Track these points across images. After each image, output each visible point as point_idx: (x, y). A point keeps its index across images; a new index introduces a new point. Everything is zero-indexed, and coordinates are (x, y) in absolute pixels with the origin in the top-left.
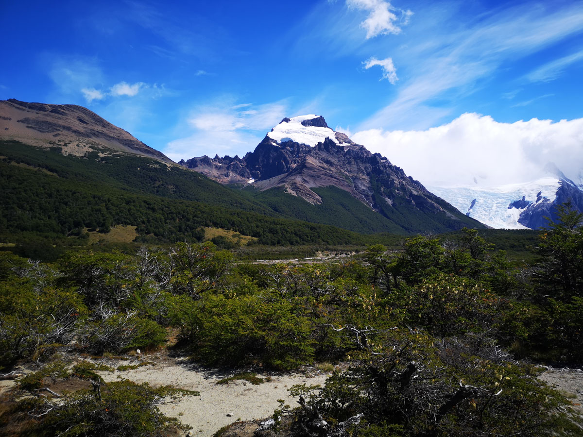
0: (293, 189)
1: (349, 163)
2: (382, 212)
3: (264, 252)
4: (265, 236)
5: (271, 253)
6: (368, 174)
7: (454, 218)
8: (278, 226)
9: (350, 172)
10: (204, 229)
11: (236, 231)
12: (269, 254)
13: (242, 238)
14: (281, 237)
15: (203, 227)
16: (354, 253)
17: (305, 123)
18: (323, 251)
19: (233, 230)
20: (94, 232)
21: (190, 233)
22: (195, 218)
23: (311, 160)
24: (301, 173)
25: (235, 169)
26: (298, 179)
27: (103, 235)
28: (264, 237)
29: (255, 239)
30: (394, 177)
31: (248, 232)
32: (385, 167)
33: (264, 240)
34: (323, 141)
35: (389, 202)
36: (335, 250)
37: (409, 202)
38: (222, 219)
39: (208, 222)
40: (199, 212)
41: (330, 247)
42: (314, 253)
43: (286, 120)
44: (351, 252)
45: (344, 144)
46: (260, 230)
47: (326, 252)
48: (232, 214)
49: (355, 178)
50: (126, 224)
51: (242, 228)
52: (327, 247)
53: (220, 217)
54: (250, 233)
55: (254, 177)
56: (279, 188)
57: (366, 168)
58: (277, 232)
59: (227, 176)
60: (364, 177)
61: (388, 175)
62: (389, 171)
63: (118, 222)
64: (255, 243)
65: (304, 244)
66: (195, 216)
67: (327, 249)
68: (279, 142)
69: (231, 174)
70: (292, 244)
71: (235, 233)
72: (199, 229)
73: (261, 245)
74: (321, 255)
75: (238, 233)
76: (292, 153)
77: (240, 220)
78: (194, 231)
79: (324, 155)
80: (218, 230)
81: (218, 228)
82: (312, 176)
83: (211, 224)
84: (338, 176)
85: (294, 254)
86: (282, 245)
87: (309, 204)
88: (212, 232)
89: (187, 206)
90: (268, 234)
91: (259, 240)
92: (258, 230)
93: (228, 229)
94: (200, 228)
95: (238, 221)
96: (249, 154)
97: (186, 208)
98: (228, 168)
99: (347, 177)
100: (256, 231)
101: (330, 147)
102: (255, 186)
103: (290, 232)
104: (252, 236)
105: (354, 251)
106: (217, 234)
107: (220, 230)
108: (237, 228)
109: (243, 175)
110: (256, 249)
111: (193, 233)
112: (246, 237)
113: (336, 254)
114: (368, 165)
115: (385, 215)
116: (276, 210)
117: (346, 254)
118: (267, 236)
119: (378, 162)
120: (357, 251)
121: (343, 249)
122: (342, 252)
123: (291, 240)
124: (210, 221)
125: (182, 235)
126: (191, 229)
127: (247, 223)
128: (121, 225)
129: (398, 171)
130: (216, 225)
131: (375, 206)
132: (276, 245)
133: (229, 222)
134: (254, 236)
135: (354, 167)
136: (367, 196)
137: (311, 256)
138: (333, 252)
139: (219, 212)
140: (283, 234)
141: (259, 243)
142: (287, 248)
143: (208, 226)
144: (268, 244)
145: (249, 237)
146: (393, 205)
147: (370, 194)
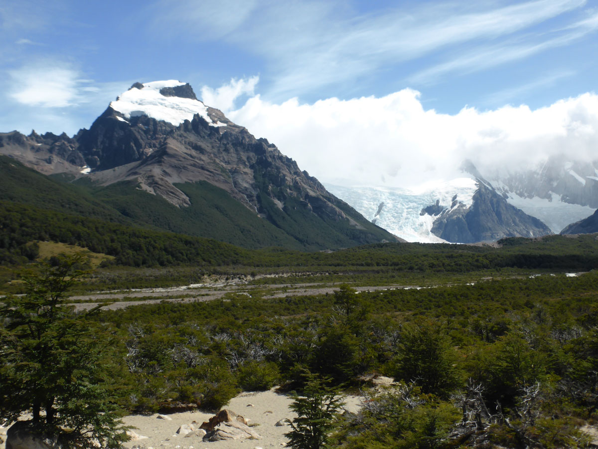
0: (150, 185)
1: (227, 150)
2: (270, 218)
3: (135, 278)
4: (125, 253)
5: (144, 278)
6: (252, 167)
7: (359, 227)
8: (142, 240)
9: (228, 163)
10: (38, 244)
11: (83, 247)
12: (142, 279)
13: (93, 257)
14: (148, 256)
15: (36, 241)
16: (249, 278)
17: (165, 92)
18: (209, 275)
19: (79, 245)
21: (18, 250)
22: (24, 228)
23: (174, 145)
24: (159, 162)
25: (62, 152)
26: (157, 171)
28: (124, 256)
29: (112, 258)
30: (285, 171)
31: (100, 247)
32: (273, 157)
33: (123, 258)
34: (191, 119)
35: (280, 205)
36: (225, 274)
37: (305, 205)
38: (63, 230)
39: (43, 234)
40: (28, 220)
41: (218, 269)
42: (200, 278)
43: (139, 86)
44: (246, 276)
45: (219, 124)
46: (116, 245)
47: (214, 277)
48: (75, 223)
49: (234, 172)
51: (91, 242)
52: (214, 270)
53: (60, 227)
54: (103, 249)
55: (90, 164)
56: (129, 182)
57: (248, 158)
58: (140, 248)
59: (49, 161)
60: (248, 170)
61: (278, 168)
62: (278, 163)
64: (112, 264)
65: (178, 265)
66: (22, 225)
67: (215, 272)
68: (128, 116)
69: (56, 159)
70: (162, 264)
71: (82, 249)
72: (29, 244)
73: (121, 266)
74: (208, 282)
75: (86, 249)
76: (146, 132)
77: (88, 231)
78: (23, 246)
79: (192, 138)
80: (57, 245)
81: (56, 242)
82: (175, 167)
83: (48, 236)
84: (211, 168)
85: (174, 280)
86: (149, 267)
87: (172, 207)
88: (48, 249)
89: (9, 211)
90: (130, 252)
91: (118, 260)
92: (115, 245)
93: (72, 244)
94: (32, 243)
95: (85, 233)
96: (83, 132)
97: (7, 213)
98: (51, 151)
99: (223, 170)
100: (112, 246)
101: (201, 127)
102: (93, 177)
103: (159, 247)
104: (107, 254)
105: (249, 274)
106: (56, 252)
107: (60, 245)
108: (85, 243)
109: (73, 162)
110: (122, 272)
111: (21, 249)
112: (98, 255)
113: (227, 279)
114: (252, 154)
115: (274, 223)
116: (125, 213)
117: (240, 278)
118: (128, 254)
119: (264, 152)
120: (253, 275)
121: (235, 271)
122: (234, 276)
123: (161, 259)
124: (46, 232)
125: (7, 253)
126: (19, 243)
127: (98, 235)
129: (290, 164)
130: (55, 238)
131: (261, 210)
132: (141, 266)
133: (73, 234)
134: (109, 253)
135: (233, 156)
136: (250, 196)
137: (196, 282)
138: (223, 276)
139: (55, 219)
140: (149, 251)
141: (117, 264)
142: (163, 271)
143: (43, 240)
144: (130, 265)
145: (103, 255)
146: (285, 209)
147: (254, 193)
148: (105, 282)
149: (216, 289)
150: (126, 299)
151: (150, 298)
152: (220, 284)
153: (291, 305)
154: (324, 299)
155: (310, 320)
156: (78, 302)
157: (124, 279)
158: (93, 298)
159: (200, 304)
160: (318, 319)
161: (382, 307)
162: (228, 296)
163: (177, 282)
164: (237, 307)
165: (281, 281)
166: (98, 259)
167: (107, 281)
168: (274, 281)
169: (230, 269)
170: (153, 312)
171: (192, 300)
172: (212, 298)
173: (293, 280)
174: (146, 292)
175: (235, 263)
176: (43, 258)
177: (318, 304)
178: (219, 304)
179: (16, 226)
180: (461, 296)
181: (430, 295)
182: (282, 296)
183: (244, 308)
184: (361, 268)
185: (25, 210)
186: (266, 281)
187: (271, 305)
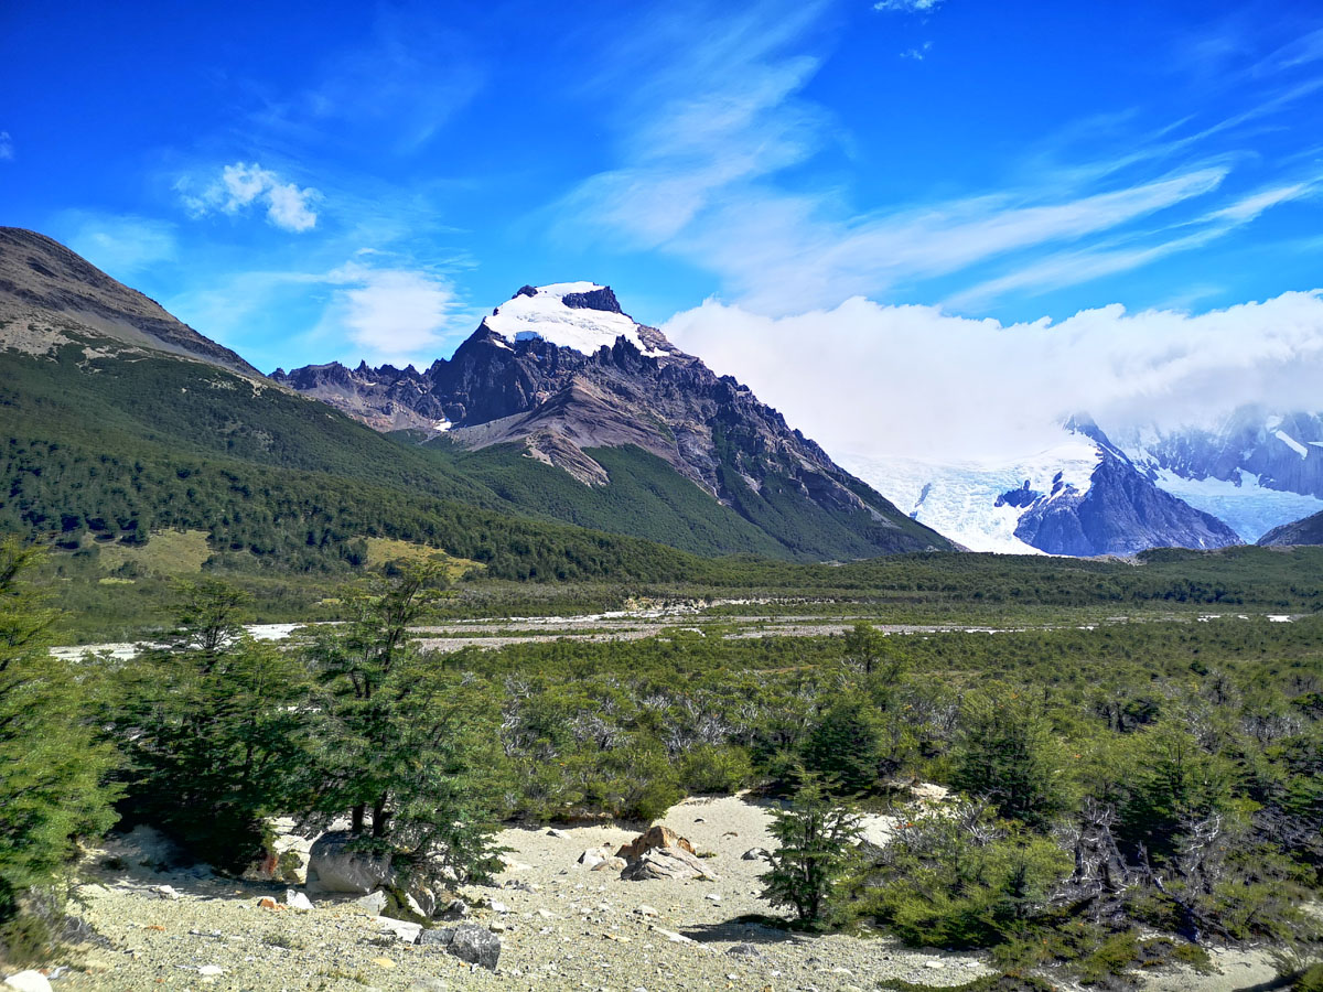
0: (544, 450)
1: (669, 395)
2: (738, 506)
3: (518, 599)
4: (502, 559)
5: (531, 600)
6: (709, 423)
7: (887, 524)
8: (530, 538)
9: (671, 416)
10: (366, 541)
11: (437, 547)
12: (529, 602)
13: (452, 564)
14: (538, 563)
15: (363, 536)
16: (702, 603)
17: (570, 301)
18: (637, 598)
19: (431, 544)
20: (110, 544)
21: (335, 550)
22: (344, 516)
23: (584, 386)
24: (561, 414)
25: (407, 397)
26: (556, 427)
27: (131, 550)
28: (501, 563)
29: (481, 566)
30: (764, 430)
31: (463, 549)
32: (745, 407)
33: (499, 567)
34: (611, 344)
35: (754, 484)
36: (662, 596)
37: (796, 486)
38: (406, 520)
39: (374, 525)
40: (352, 503)
41: (651, 587)
42: (621, 602)
43: (529, 291)
44: (696, 601)
45: (658, 353)
46: (490, 545)
47: (644, 601)
48: (425, 508)
49: (681, 431)
50: (184, 524)
51: (450, 540)
52: (646, 589)
53: (400, 516)
54: (468, 552)
55: (451, 415)
56: (511, 445)
57: (704, 408)
58: (528, 551)
59: (387, 411)
60: (702, 428)
61: (752, 425)
62: (754, 417)
63: (166, 520)
64: (481, 576)
65: (587, 579)
66: (342, 511)
67: (647, 593)
68: (511, 340)
69: (397, 407)
70: (561, 576)
71: (435, 551)
72: (353, 540)
73: (495, 580)
74: (634, 608)
75: (441, 551)
76: (540, 365)
77: (445, 522)
78: (342, 543)
79: (613, 375)
80: (395, 544)
81: (395, 539)
82: (585, 422)
83: (381, 530)
84: (643, 423)
85: (580, 604)
86: (541, 581)
87: (580, 486)
88: (382, 549)
89: (322, 488)
90: (511, 557)
91: (491, 570)
92: (487, 545)
93: (419, 541)
94: (357, 540)
95: (440, 526)
96: (440, 365)
97: (319, 492)
98: (389, 394)
99: (663, 428)
100: (482, 547)
101: (627, 358)
102: (455, 437)
103: (557, 550)
104: (473, 559)
105: (702, 598)
106: (394, 555)
107: (401, 543)
108: (439, 541)
109: (423, 412)
110: (498, 590)
111: (340, 548)
112: (460, 561)
113: (666, 605)
114: (709, 402)
115: (745, 514)
116: (504, 494)
117: (686, 604)
118: (506, 560)
119: (731, 398)
120: (708, 599)
121: (678, 593)
122: (678, 599)
123: (560, 570)
124: (379, 522)
125: (318, 556)
126: (337, 539)
127: (460, 529)
128: (171, 529)
129: (773, 417)
130: (392, 532)
131: (723, 493)
132: (528, 580)
133: (421, 526)
134: (478, 557)
135: (679, 406)
136: (705, 470)
137: (616, 608)
138: (659, 600)
139: (394, 503)
140: (540, 554)
141: (491, 575)
142: (563, 589)
143: (374, 534)
144: (510, 578)
145: (468, 561)
146: (762, 491)
147: (713, 465)
148: (469, 605)
149: (647, 621)
150: (501, 634)
151: (541, 633)
152: (654, 613)
153: (771, 651)
154: (826, 643)
155: (803, 679)
156: (427, 636)
157: (500, 600)
158: (450, 630)
159: (620, 645)
160: (816, 677)
161: (926, 662)
162: (666, 633)
163: (585, 607)
164: (681, 651)
165: (755, 610)
166: (457, 568)
167: (473, 603)
168: (743, 611)
169: (671, 588)
170: (545, 656)
171: (609, 637)
172: (641, 636)
173: (774, 610)
174: (534, 623)
175: (680, 578)
176: (374, 564)
177: (816, 651)
178: (652, 644)
179: (333, 512)
180: (1070, 647)
181: (1012, 643)
182: (758, 635)
183: (694, 653)
184: (890, 593)
185: (347, 487)
186: (730, 611)
187: (737, 650)
